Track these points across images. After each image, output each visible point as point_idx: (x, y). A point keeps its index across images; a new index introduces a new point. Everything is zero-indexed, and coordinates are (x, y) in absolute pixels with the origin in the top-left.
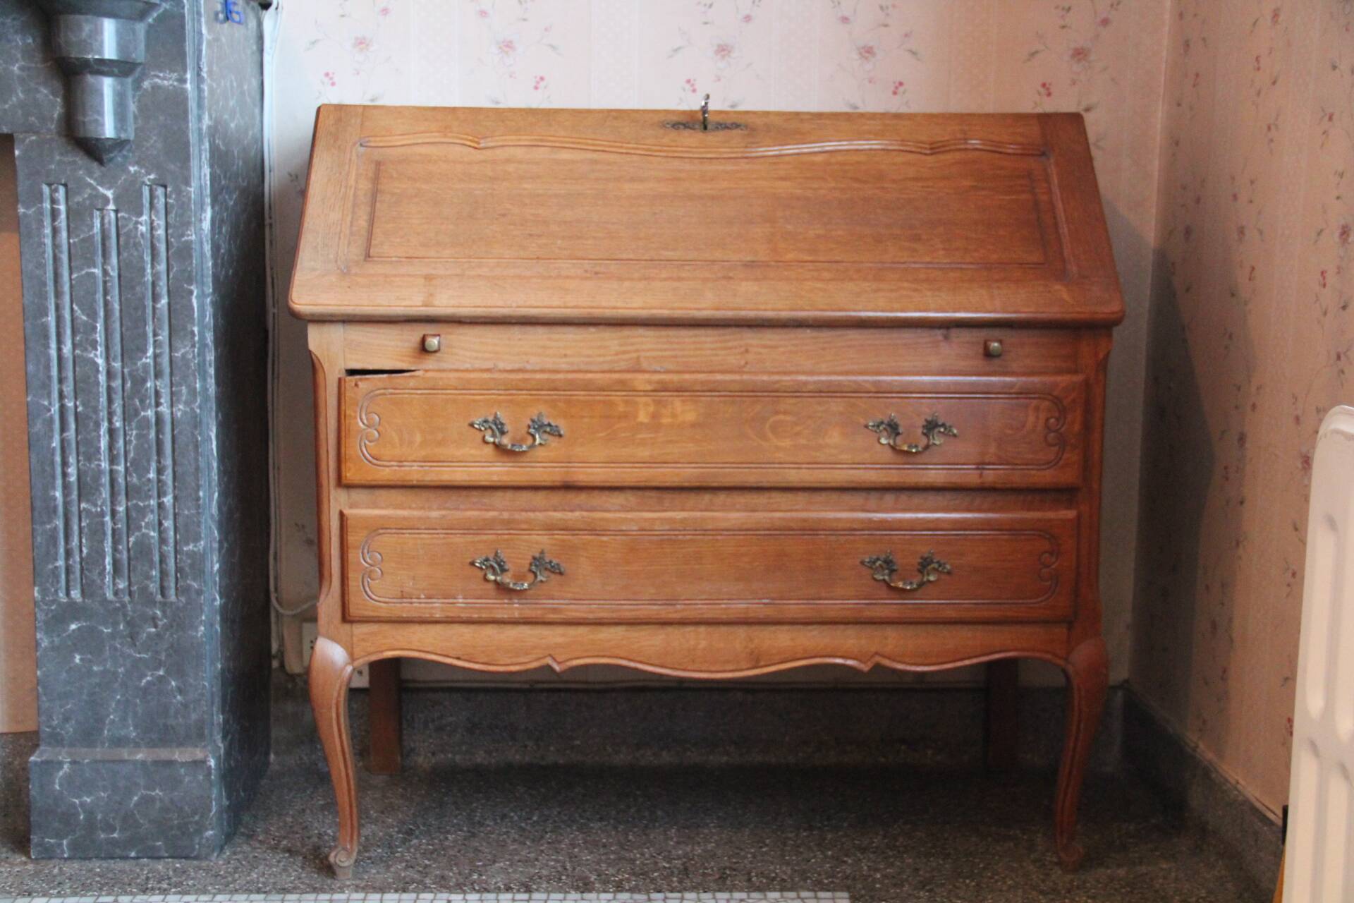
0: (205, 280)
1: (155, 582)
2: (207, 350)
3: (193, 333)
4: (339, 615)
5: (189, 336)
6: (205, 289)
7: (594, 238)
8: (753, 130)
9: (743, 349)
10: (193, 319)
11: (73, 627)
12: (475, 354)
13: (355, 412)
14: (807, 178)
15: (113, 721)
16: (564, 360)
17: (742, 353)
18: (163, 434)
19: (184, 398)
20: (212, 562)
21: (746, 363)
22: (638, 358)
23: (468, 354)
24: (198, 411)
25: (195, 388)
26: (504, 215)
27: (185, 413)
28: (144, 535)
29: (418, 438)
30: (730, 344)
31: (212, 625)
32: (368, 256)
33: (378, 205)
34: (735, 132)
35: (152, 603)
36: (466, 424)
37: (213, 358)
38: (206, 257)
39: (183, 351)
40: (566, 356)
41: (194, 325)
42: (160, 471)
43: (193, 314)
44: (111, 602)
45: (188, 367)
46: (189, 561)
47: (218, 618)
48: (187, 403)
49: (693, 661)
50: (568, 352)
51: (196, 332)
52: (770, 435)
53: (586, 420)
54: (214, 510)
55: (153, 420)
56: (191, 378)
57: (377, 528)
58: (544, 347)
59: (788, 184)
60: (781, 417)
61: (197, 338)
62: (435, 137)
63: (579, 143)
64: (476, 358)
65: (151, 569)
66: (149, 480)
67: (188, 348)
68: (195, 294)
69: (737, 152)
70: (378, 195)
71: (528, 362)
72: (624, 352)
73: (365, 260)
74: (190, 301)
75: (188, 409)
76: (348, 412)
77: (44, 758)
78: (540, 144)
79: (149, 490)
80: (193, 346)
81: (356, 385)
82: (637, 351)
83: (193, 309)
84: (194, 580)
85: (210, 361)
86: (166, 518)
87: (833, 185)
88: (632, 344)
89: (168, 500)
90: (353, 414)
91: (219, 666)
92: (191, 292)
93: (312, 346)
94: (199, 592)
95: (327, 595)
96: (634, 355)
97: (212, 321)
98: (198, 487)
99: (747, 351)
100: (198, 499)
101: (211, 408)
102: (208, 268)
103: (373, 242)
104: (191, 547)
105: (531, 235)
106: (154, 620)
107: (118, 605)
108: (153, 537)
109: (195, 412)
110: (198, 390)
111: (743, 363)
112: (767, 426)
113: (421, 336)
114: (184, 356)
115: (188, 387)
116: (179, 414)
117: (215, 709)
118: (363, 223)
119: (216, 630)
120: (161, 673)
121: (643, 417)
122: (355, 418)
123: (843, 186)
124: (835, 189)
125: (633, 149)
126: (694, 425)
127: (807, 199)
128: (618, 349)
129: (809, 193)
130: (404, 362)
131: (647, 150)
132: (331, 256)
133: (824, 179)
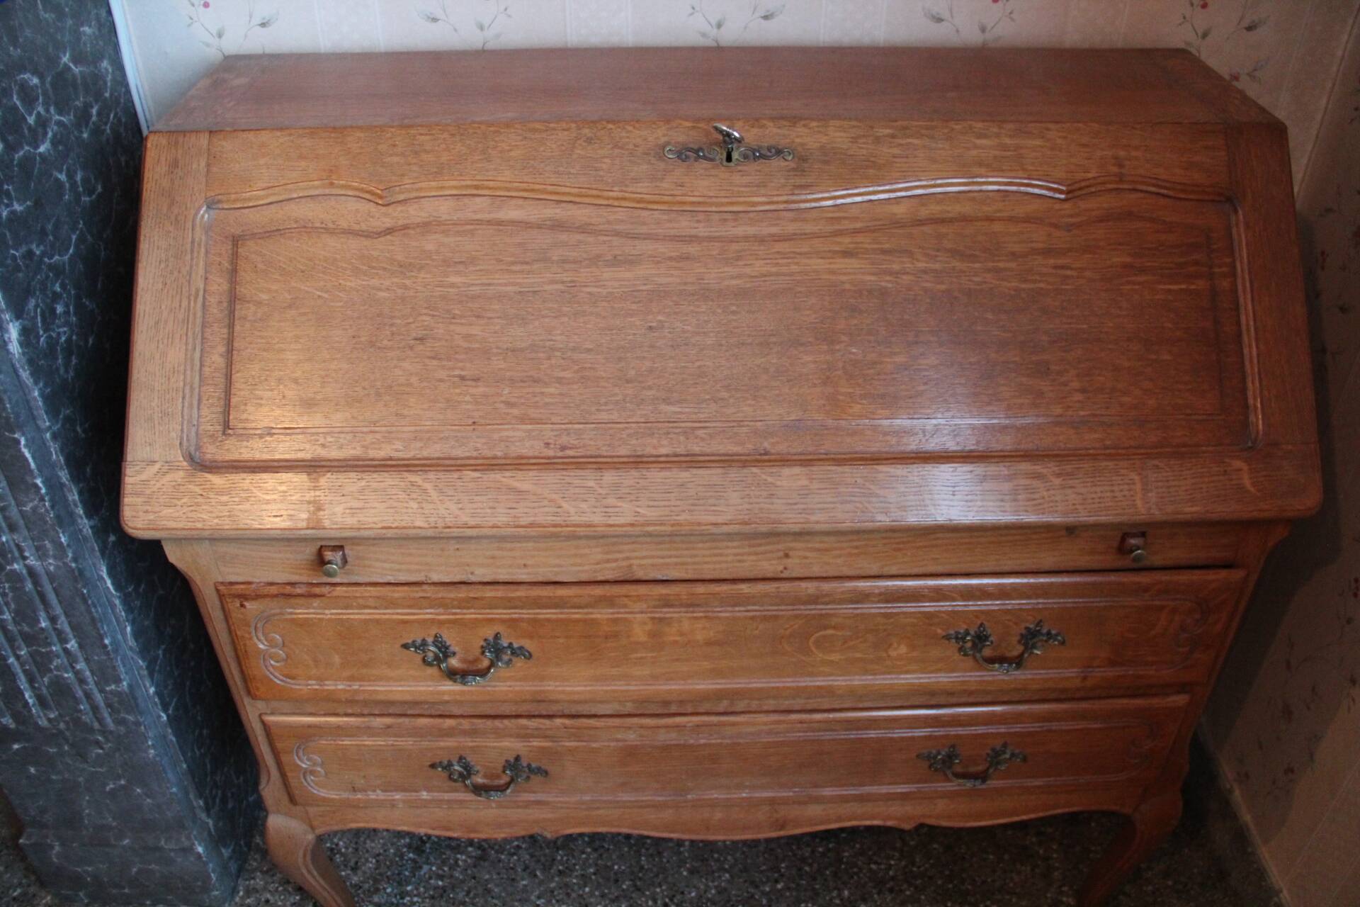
0: (35, 413)
1: (86, 714)
2: (65, 490)
3: (36, 486)
4: (285, 799)
5: (33, 490)
6: (39, 422)
7: (560, 381)
8: (803, 159)
9: (781, 554)
10: (31, 471)
11: (16, 746)
12: (397, 567)
13: (250, 633)
14: (884, 252)
15: (89, 815)
16: (525, 571)
17: (779, 558)
18: (41, 586)
19: (51, 553)
20: (145, 686)
21: (785, 568)
22: (630, 566)
23: (387, 565)
24: (73, 565)
25: (62, 543)
26: (421, 340)
27: (57, 567)
28: (56, 676)
29: (337, 659)
30: (762, 549)
31: (165, 737)
32: (226, 425)
33: (237, 328)
34: (776, 163)
35: (91, 730)
36: (398, 646)
37: (76, 497)
38: (27, 386)
39: (31, 505)
40: (525, 565)
41: (35, 478)
42: (53, 620)
43: (29, 464)
44: (47, 729)
45: (46, 522)
46: (116, 699)
47: (170, 731)
48: (55, 557)
50: (529, 562)
51: (40, 485)
52: (814, 649)
53: (561, 641)
54: (132, 642)
55: (24, 571)
56: (52, 533)
57: (305, 735)
58: (493, 558)
59: (853, 263)
60: (830, 632)
61: (43, 491)
62: (317, 188)
63: (532, 190)
64: (399, 570)
65: (78, 704)
66: (42, 629)
67: (36, 502)
68: (23, 442)
69: (777, 203)
70: (238, 307)
71: (472, 573)
72: (608, 561)
73: (224, 433)
74: (20, 450)
75: (61, 564)
76: (238, 633)
77: (32, 841)
78: (475, 192)
79: (47, 638)
80: (42, 499)
81: (242, 606)
82: (628, 558)
83: (26, 460)
84: (128, 713)
85: (74, 500)
86: (76, 661)
87: (921, 265)
88: (620, 552)
89: (72, 645)
90: (247, 635)
91: (185, 766)
92: (18, 442)
93: (172, 558)
94: (138, 724)
95: (269, 780)
96: (625, 563)
97: (61, 458)
98: (101, 638)
99: (787, 556)
100: (105, 646)
101: (93, 550)
102: (35, 398)
103: (234, 400)
104: (113, 687)
105: (462, 378)
106: (98, 743)
107: (54, 731)
108: (69, 678)
109: (70, 567)
110: (65, 544)
111: (781, 568)
112: (812, 639)
113: (318, 547)
114: (34, 509)
115: (53, 542)
116: (52, 568)
117: (192, 796)
118: (216, 359)
119: (171, 741)
120: (123, 782)
121: (640, 634)
122: (251, 639)
123: (937, 266)
124: (925, 272)
125: (617, 199)
126: (709, 643)
127: (884, 293)
128: (599, 557)
129: (887, 283)
130: (301, 574)
131: (639, 201)
132: (173, 434)
133: (910, 254)
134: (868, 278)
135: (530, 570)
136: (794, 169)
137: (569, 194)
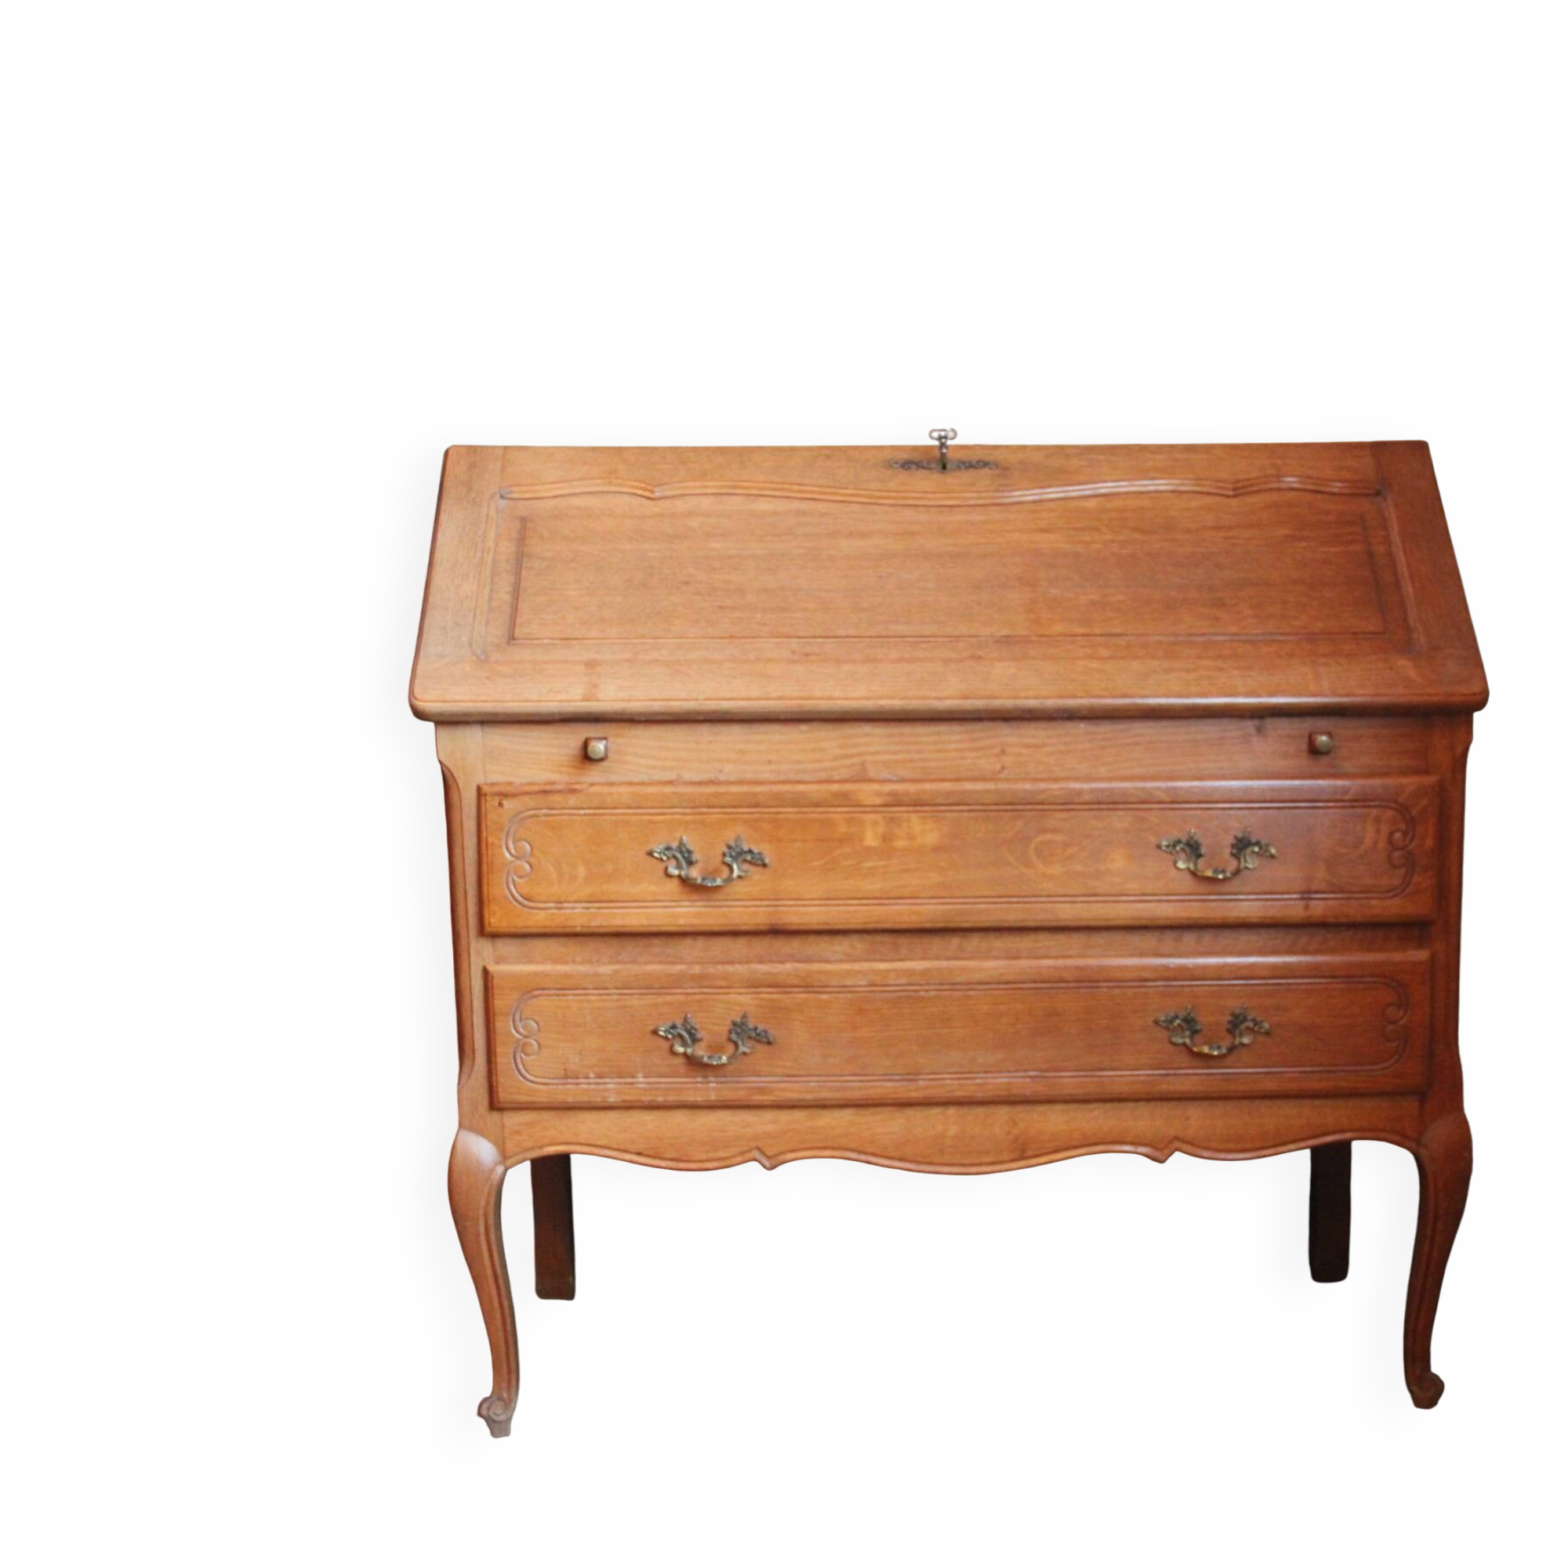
4: (485, 1101)
7: (805, 610)
8: (1006, 469)
9: (997, 750)
12: (653, 763)
13: (500, 839)
14: (1076, 529)
16: (769, 768)
17: (997, 755)
21: (1003, 768)
22: (863, 764)
23: (643, 761)
26: (686, 583)
29: (581, 872)
30: (982, 743)
32: (512, 638)
33: (524, 573)
34: (986, 471)
36: (643, 853)
40: (769, 762)
49: (941, 1151)
50: (774, 757)
52: (1034, 858)
53: (798, 845)
57: (530, 989)
58: (742, 752)
59: (1051, 537)
60: (1048, 837)
62: (598, 485)
63: (781, 490)
64: (655, 767)
69: (985, 498)
70: (525, 560)
71: (721, 771)
72: (846, 757)
73: (508, 644)
76: (490, 840)
78: (732, 491)
81: (500, 805)
82: (861, 754)
87: (1109, 537)
88: (855, 745)
90: (497, 842)
93: (441, 754)
95: (469, 1076)
96: (857, 760)
99: (1003, 752)
103: (519, 620)
105: (721, 607)
111: (998, 767)
112: (1032, 846)
113: (583, 739)
118: (504, 595)
121: (871, 840)
122: (500, 847)
123: (1121, 538)
124: (1112, 541)
125: (851, 495)
126: (936, 849)
127: (1077, 555)
128: (837, 751)
129: (1079, 548)
130: (560, 773)
131: (870, 497)
132: (464, 639)
133: (1098, 530)
134: (1063, 546)
135: (773, 767)
136: (999, 475)
137: (812, 492)
